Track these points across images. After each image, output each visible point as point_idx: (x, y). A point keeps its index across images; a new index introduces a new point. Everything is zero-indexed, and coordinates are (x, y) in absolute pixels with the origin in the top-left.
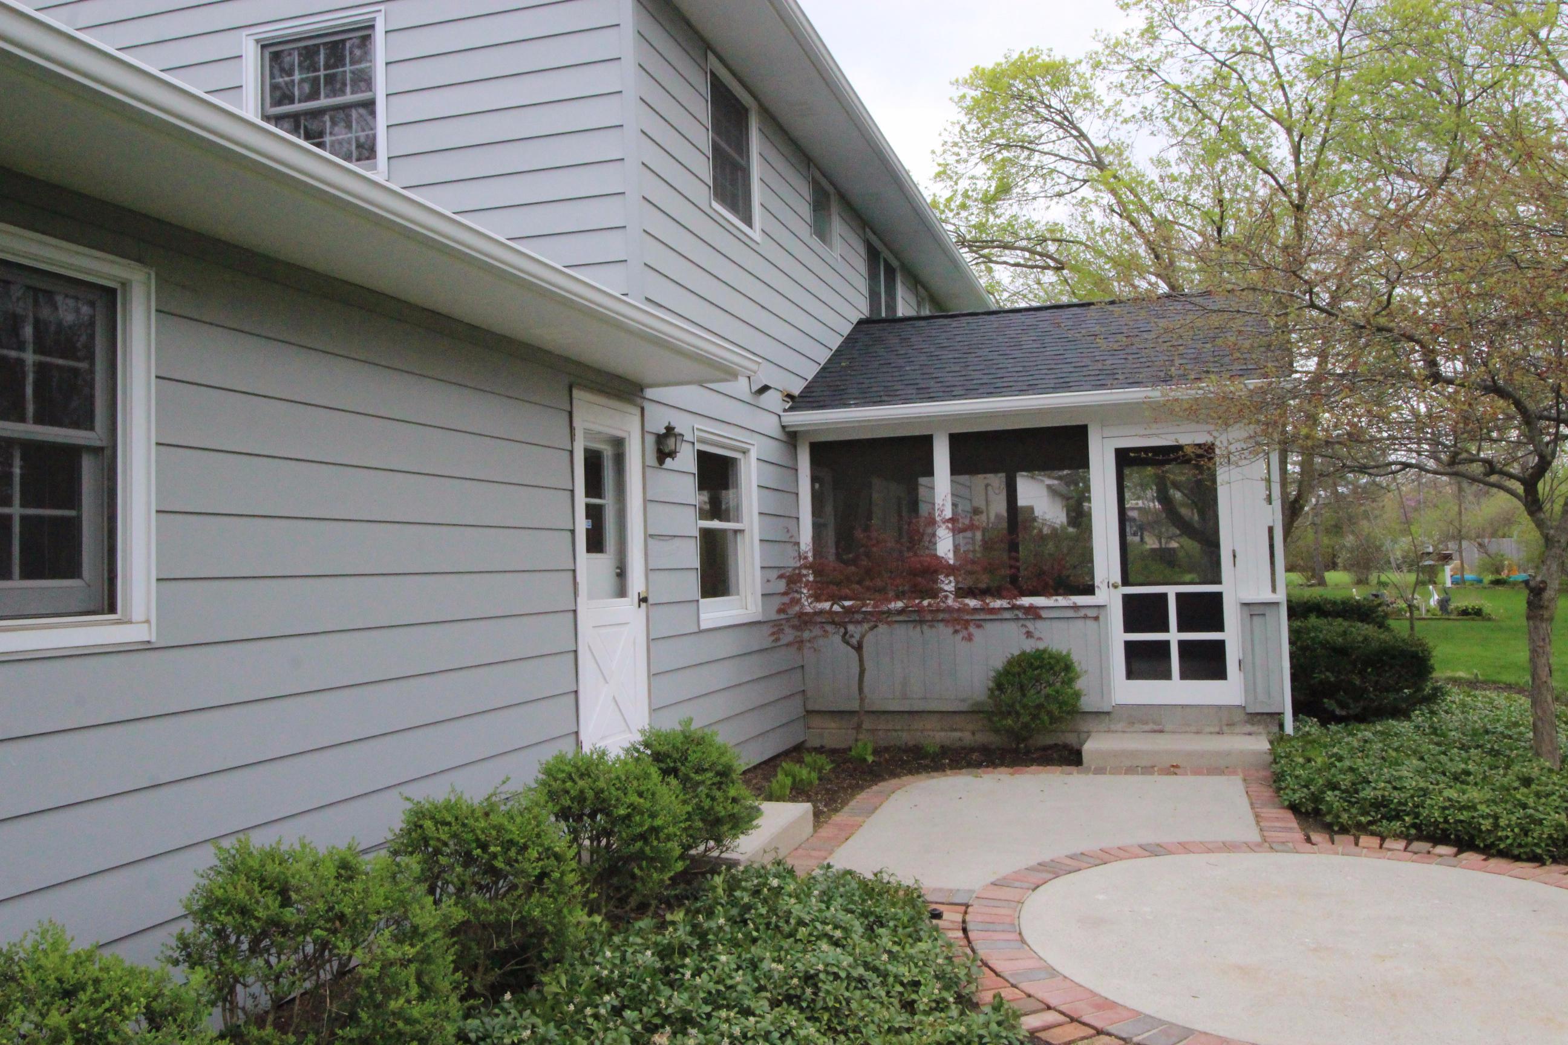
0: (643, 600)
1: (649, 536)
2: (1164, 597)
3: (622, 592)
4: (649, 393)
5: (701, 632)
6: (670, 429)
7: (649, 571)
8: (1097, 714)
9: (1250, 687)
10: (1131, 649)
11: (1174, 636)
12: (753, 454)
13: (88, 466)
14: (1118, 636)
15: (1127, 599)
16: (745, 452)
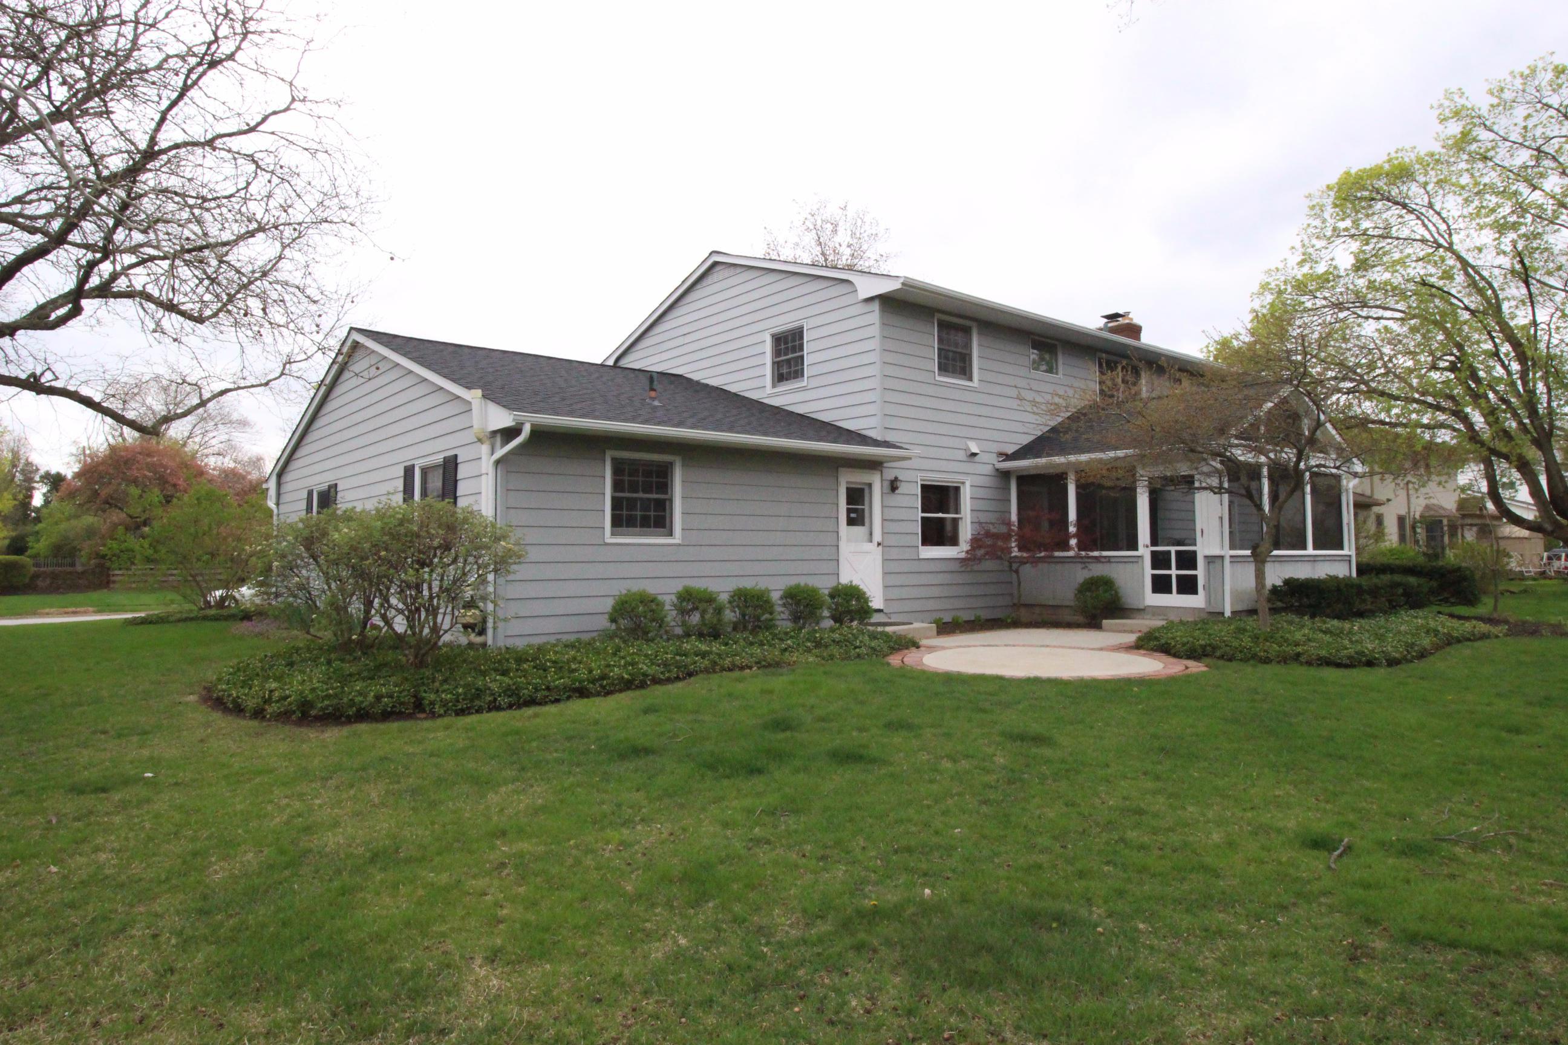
0: (879, 544)
1: (884, 520)
2: (1169, 552)
3: (871, 541)
4: (885, 465)
5: (919, 559)
6: (896, 479)
7: (883, 533)
8: (1139, 610)
9: (1208, 600)
10: (1155, 578)
11: (1174, 572)
12: (968, 484)
13: (667, 503)
14: (1149, 572)
15: (1153, 553)
16: (963, 483)
